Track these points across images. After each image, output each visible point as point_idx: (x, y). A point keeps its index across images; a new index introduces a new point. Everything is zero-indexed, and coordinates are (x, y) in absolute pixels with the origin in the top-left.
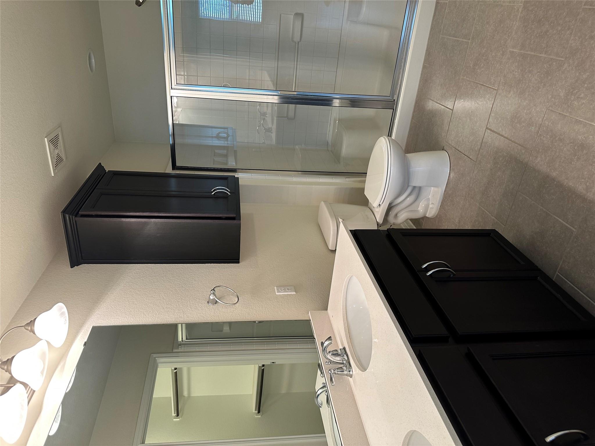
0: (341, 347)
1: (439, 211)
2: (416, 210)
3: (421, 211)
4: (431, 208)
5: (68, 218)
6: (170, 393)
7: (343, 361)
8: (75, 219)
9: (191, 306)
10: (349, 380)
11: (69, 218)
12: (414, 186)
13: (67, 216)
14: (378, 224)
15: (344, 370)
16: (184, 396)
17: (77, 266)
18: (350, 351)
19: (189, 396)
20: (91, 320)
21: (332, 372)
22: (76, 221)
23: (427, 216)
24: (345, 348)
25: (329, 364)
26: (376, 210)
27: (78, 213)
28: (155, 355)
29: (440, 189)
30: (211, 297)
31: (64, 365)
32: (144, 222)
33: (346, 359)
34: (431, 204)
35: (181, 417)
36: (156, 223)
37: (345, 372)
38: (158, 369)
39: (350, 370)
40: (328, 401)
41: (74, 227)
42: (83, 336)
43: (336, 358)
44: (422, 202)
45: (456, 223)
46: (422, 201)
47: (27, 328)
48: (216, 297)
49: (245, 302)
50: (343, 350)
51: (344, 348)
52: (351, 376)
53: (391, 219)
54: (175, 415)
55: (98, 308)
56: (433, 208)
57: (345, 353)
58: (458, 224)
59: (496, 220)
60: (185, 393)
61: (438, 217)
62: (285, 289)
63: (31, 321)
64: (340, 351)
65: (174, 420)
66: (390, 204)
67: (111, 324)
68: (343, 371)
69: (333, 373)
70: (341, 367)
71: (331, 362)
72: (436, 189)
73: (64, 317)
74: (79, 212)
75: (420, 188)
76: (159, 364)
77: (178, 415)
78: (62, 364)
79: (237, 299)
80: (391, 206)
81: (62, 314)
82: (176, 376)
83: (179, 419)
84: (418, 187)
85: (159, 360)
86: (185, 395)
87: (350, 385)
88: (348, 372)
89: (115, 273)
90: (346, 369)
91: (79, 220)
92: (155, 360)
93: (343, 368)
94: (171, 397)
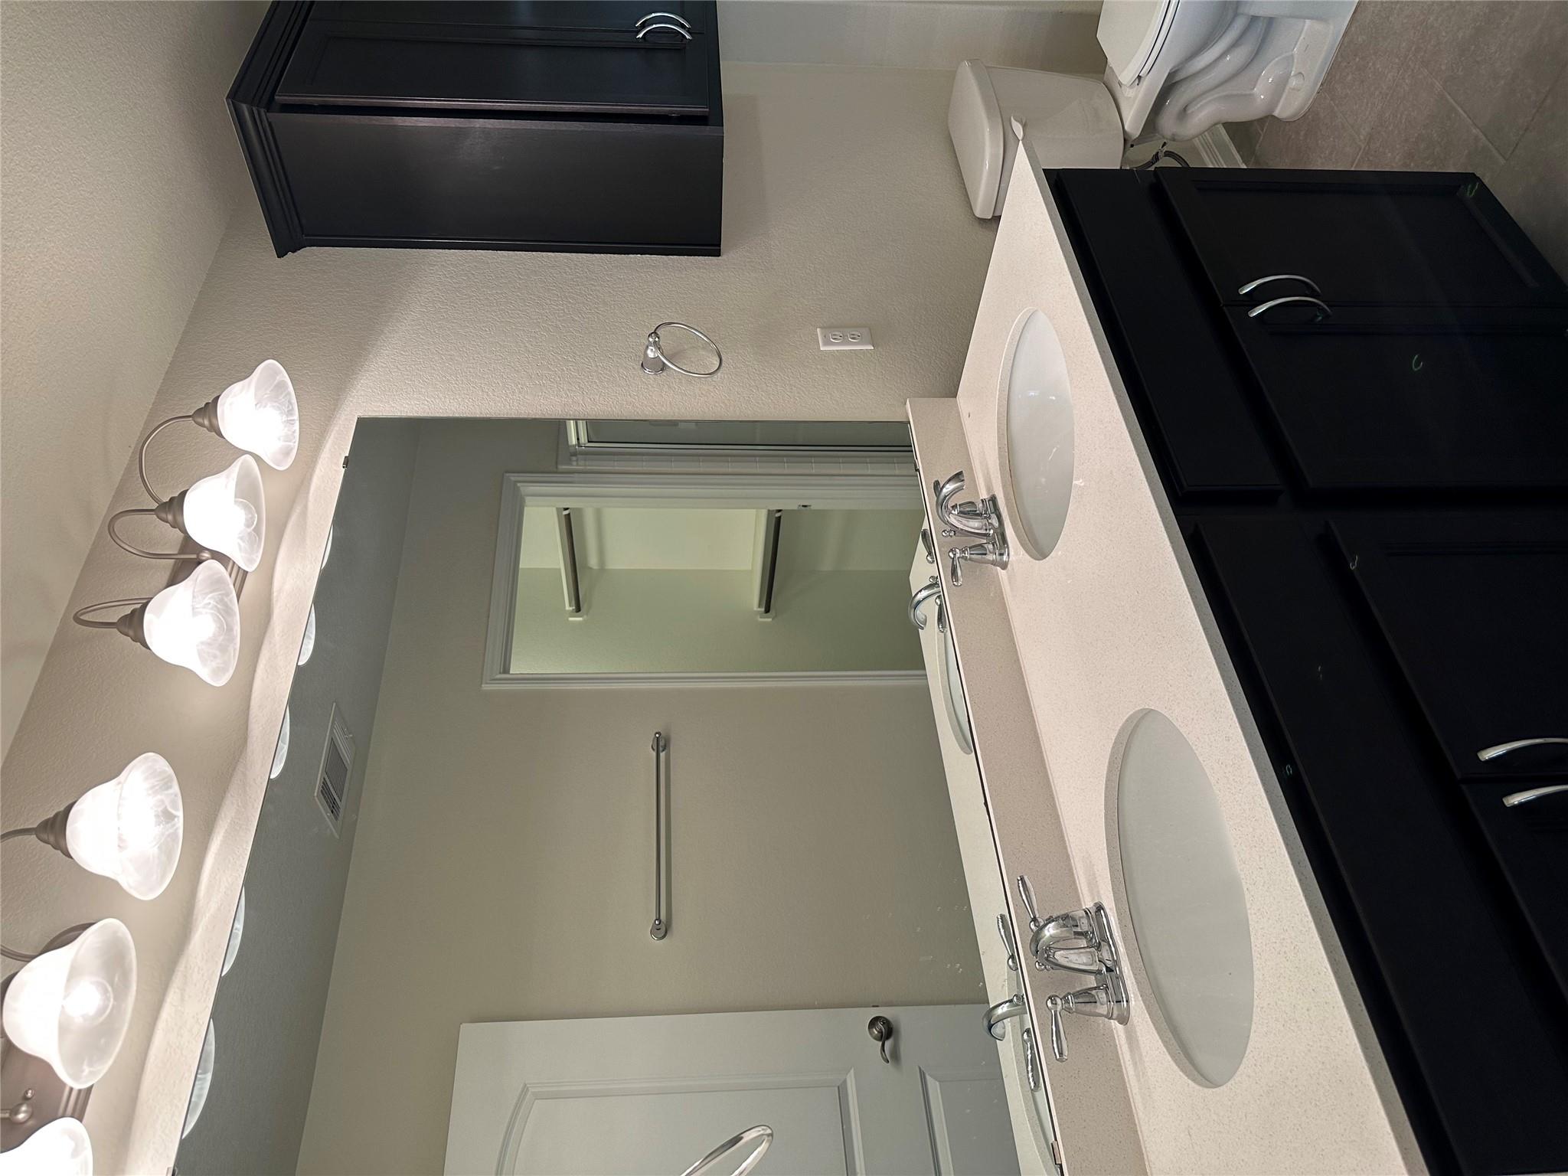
0: (984, 495)
1: (1315, 100)
2: (1245, 95)
3: (1262, 97)
4: (1293, 89)
5: (247, 114)
6: (557, 560)
7: (986, 530)
8: (267, 119)
9: (600, 375)
10: (997, 573)
11: (249, 113)
12: (1253, 16)
13: (245, 107)
14: (1125, 140)
15: (988, 552)
16: (591, 568)
17: (293, 252)
18: (1007, 507)
19: (602, 569)
20: (351, 401)
21: (958, 555)
22: (270, 124)
23: (1276, 113)
24: (995, 498)
25: (951, 536)
26: (1126, 95)
27: (271, 99)
28: (513, 477)
29: (1332, 27)
30: (651, 354)
31: (304, 513)
32: (457, 128)
33: (996, 524)
34: (1295, 75)
35: (587, 614)
36: (485, 132)
37: (991, 557)
38: (526, 508)
39: (1003, 551)
40: (943, 617)
41: (267, 139)
42: (339, 443)
43: (971, 523)
44: (1268, 68)
45: (1360, 141)
46: (1268, 64)
47: (200, 420)
48: (662, 354)
49: (738, 370)
50: (991, 502)
51: (993, 499)
52: (1004, 566)
53: (1168, 123)
54: (571, 608)
55: (365, 371)
56: (1299, 90)
57: (993, 511)
58: (1363, 146)
59: (1484, 138)
60: (593, 562)
61: (1309, 121)
62: (843, 337)
63: (207, 404)
64: (981, 505)
65: (571, 619)
66: (1171, 75)
67: (404, 415)
68: (985, 554)
69: (958, 558)
70: (981, 545)
71: (955, 530)
72: (1318, 26)
73: (284, 394)
74: (276, 97)
75: (1271, 21)
76: (528, 500)
77: (578, 609)
78: (298, 510)
79: (719, 361)
80: (1174, 81)
81: (280, 386)
82: (569, 524)
83: (581, 619)
84: (1265, 18)
85: (526, 489)
86: (591, 566)
87: (1000, 585)
88: (998, 558)
89: (395, 275)
90: (994, 549)
91: (278, 118)
92: (516, 490)
93: (986, 546)
94: (560, 569)
